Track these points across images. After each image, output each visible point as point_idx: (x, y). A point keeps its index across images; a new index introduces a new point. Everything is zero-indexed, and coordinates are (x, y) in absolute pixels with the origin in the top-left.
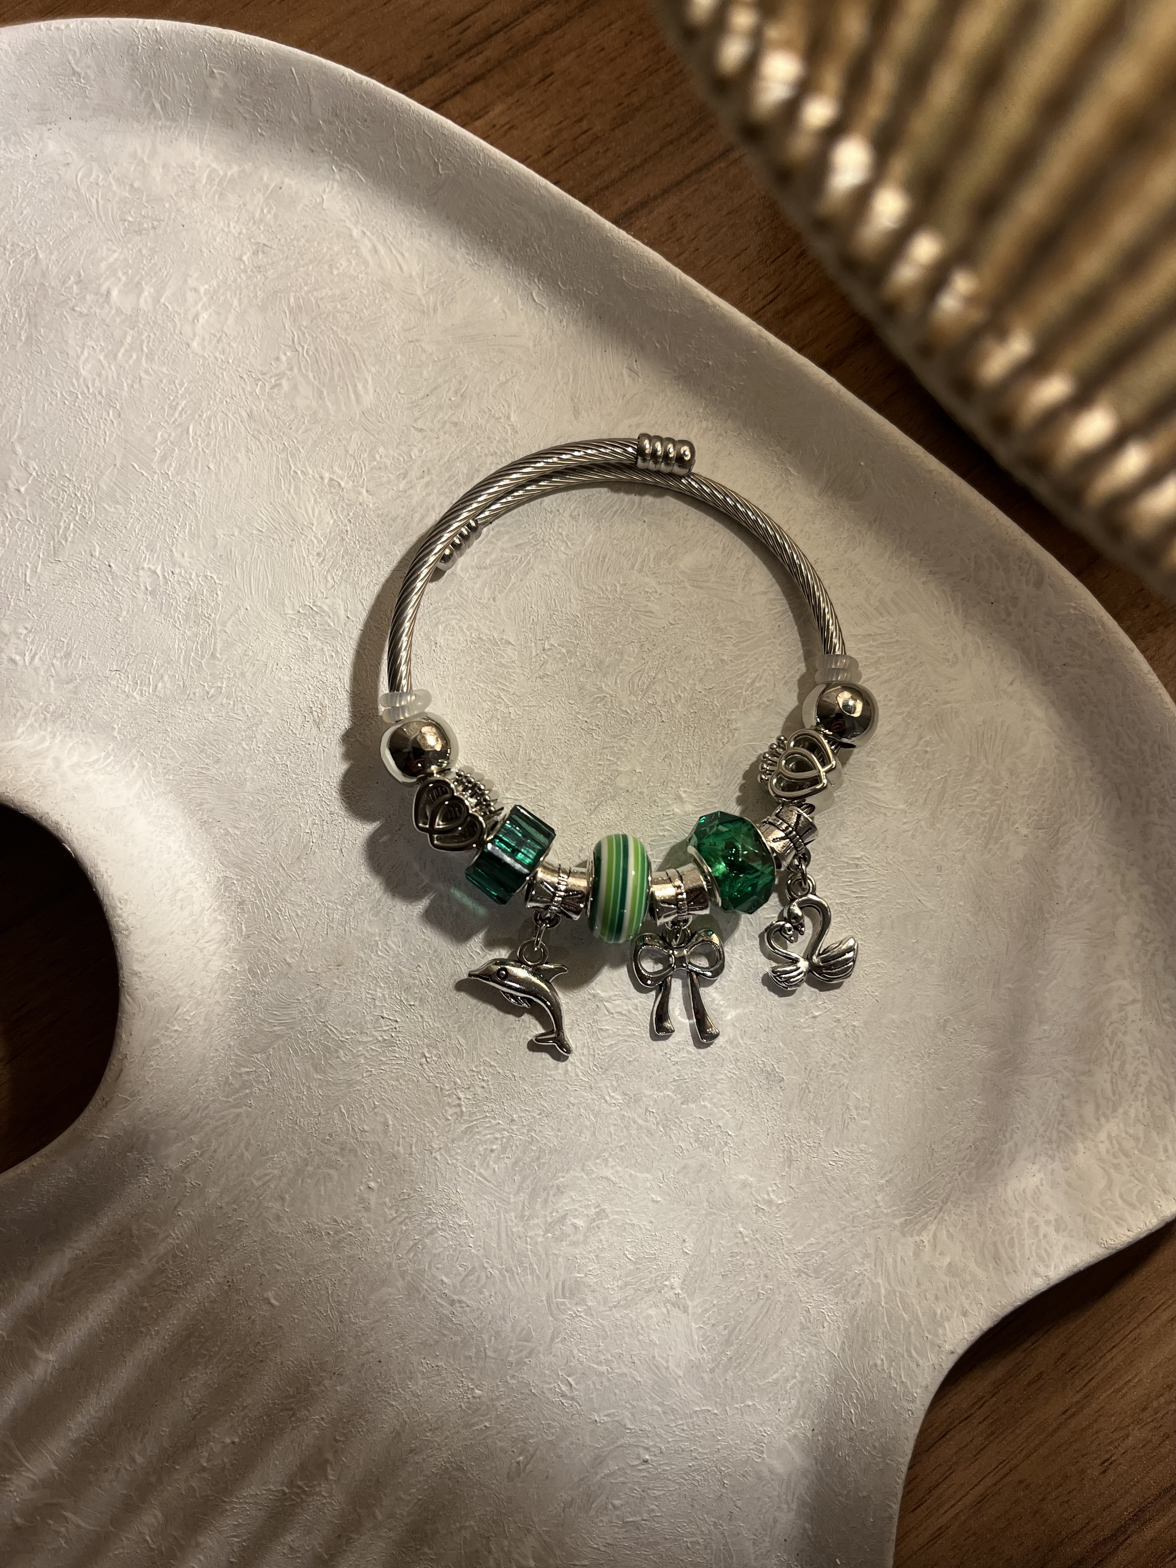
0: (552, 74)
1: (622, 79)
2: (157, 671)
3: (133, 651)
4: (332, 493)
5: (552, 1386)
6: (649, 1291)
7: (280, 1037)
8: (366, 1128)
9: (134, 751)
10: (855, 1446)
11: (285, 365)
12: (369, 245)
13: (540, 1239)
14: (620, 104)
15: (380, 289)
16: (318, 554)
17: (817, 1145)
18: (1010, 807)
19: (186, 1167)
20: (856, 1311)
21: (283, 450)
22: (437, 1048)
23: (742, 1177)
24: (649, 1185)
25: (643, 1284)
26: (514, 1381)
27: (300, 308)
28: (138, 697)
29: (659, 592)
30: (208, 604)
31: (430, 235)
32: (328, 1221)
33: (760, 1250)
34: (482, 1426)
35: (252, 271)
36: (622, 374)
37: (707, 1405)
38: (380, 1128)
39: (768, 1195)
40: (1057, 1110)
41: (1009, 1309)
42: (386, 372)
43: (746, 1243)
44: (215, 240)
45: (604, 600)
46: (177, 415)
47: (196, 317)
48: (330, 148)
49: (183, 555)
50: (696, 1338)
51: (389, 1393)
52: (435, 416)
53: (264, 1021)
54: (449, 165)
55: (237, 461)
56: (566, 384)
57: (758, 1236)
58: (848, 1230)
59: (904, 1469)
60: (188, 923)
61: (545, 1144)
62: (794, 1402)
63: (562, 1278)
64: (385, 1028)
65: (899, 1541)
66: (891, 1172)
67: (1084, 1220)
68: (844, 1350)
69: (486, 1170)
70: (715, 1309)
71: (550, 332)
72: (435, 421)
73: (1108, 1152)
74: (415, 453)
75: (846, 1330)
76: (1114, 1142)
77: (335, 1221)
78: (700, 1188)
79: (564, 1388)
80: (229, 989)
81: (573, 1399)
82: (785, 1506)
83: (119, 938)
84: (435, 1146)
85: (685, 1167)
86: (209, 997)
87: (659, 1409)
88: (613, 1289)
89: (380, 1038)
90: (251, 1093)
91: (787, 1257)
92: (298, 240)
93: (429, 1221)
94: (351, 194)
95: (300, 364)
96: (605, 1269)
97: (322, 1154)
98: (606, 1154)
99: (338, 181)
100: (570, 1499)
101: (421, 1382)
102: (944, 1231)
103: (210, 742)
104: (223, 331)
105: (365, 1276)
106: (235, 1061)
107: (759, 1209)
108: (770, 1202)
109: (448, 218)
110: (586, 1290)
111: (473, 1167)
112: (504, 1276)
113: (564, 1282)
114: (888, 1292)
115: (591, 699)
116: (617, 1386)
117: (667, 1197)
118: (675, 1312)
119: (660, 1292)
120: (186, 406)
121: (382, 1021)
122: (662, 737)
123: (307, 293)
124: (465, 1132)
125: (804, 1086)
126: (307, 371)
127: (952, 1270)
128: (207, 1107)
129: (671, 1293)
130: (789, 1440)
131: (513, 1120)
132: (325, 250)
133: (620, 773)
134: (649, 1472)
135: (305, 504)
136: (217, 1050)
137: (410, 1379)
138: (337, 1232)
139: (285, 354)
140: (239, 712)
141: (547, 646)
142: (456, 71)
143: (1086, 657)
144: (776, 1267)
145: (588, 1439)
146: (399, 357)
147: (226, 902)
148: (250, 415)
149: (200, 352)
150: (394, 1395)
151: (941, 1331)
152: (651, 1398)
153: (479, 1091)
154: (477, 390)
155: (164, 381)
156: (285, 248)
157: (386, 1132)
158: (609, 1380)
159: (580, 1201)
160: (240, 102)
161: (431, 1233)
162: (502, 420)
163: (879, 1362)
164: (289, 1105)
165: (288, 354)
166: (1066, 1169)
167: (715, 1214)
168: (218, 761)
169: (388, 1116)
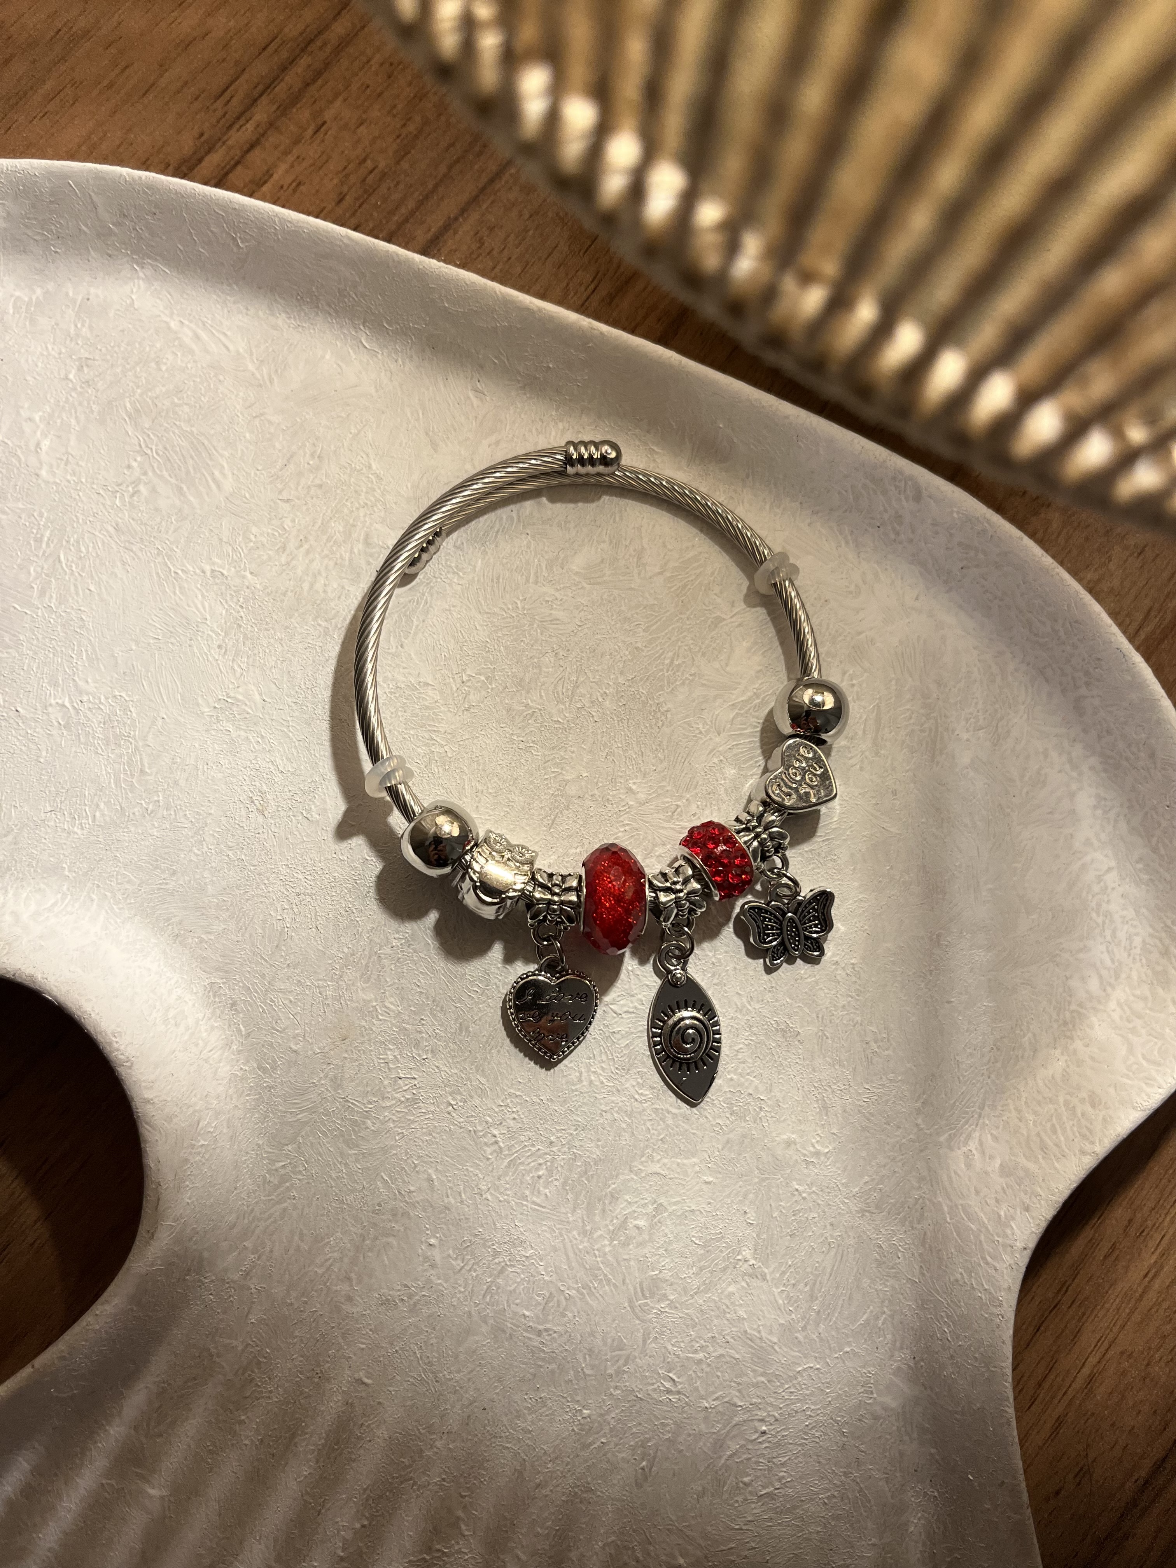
0: (324, 123)
1: (395, 112)
2: (92, 802)
3: (63, 788)
4: (217, 584)
5: (656, 1386)
6: (724, 1269)
7: (306, 1123)
8: (412, 1188)
9: (89, 885)
10: (957, 1362)
11: (138, 469)
12: (190, 334)
13: (607, 1249)
14: (398, 137)
15: (212, 374)
16: (220, 647)
17: (847, 1087)
18: (946, 716)
19: (247, 1274)
20: (925, 1233)
21: (158, 554)
22: (460, 1094)
23: (785, 1137)
24: (697, 1168)
25: (716, 1264)
26: (619, 1392)
27: (137, 411)
28: (79, 831)
29: (559, 597)
30: (124, 724)
31: (247, 309)
32: (399, 1288)
33: (820, 1202)
34: (598, 1444)
35: (81, 387)
36: (469, 398)
37: (808, 1363)
38: (425, 1185)
39: (814, 1146)
40: (1064, 991)
41: (1066, 1193)
42: (239, 452)
43: (804, 1198)
44: (37, 366)
45: (509, 620)
46: (44, 546)
47: (38, 445)
48: (126, 249)
49: (87, 682)
50: (781, 1302)
51: (501, 1437)
52: (298, 484)
53: (285, 1112)
54: (248, 237)
55: (116, 576)
56: (418, 420)
57: (814, 1189)
58: (898, 1159)
59: (1009, 1371)
60: (186, 1037)
61: (589, 1157)
62: (889, 1336)
63: (638, 1280)
64: (405, 1088)
65: (1023, 1441)
66: (924, 1094)
67: (1115, 1088)
68: (923, 1274)
69: (538, 1197)
70: (792, 1270)
71: (388, 373)
72: (300, 488)
73: (1121, 1018)
74: (288, 523)
75: (920, 1255)
76: (1126, 1008)
77: (406, 1286)
78: (748, 1158)
79: (668, 1385)
80: (243, 1091)
81: (679, 1393)
82: (906, 1438)
83: (123, 1071)
84: (483, 1188)
85: (728, 1142)
86: (226, 1104)
87: (763, 1379)
88: (690, 1277)
89: (403, 1099)
90: (292, 1185)
91: (846, 1201)
92: (119, 346)
93: (496, 1261)
94: (159, 288)
95: (153, 467)
96: (677, 1260)
97: (375, 1225)
98: (649, 1151)
99: (143, 279)
100: (700, 1489)
101: (529, 1418)
102: (989, 1136)
103: (161, 857)
104: (68, 453)
105: (449, 1331)
106: (268, 1158)
107: (807, 1163)
108: (817, 1154)
109: (260, 288)
110: (664, 1285)
111: (525, 1198)
112: (582, 1294)
113: (641, 1284)
114: (951, 1208)
115: (522, 718)
116: (717, 1368)
117: (719, 1176)
118: (755, 1283)
119: (735, 1267)
120: (51, 535)
121: (400, 1081)
122: (599, 737)
123: (141, 395)
124: (508, 1166)
125: (820, 1034)
126: (161, 471)
127: (1006, 1170)
128: (252, 1210)
129: (746, 1266)
130: (894, 1374)
131: (551, 1143)
132: (148, 349)
133: (568, 781)
134: (770, 1442)
135: (193, 602)
136: (247, 1153)
137: (518, 1417)
138: (410, 1297)
139: (135, 460)
140: (183, 820)
141: (465, 678)
142: (230, 143)
143: (981, 556)
144: (839, 1213)
145: (703, 1426)
146: (248, 435)
147: (219, 1007)
148: (117, 529)
149: (51, 480)
150: (507, 1437)
151: (1009, 1232)
152: (754, 1371)
153: (512, 1123)
154: (333, 447)
155: (23, 516)
156: (108, 357)
157: (432, 1187)
158: (709, 1365)
159: (636, 1202)
160: (26, 226)
161: (502, 1271)
162: (364, 471)
163: (959, 1276)
164: (332, 1187)
165: (139, 459)
166: (1087, 1046)
167: (768, 1179)
168: (174, 873)
169: (430, 1171)
